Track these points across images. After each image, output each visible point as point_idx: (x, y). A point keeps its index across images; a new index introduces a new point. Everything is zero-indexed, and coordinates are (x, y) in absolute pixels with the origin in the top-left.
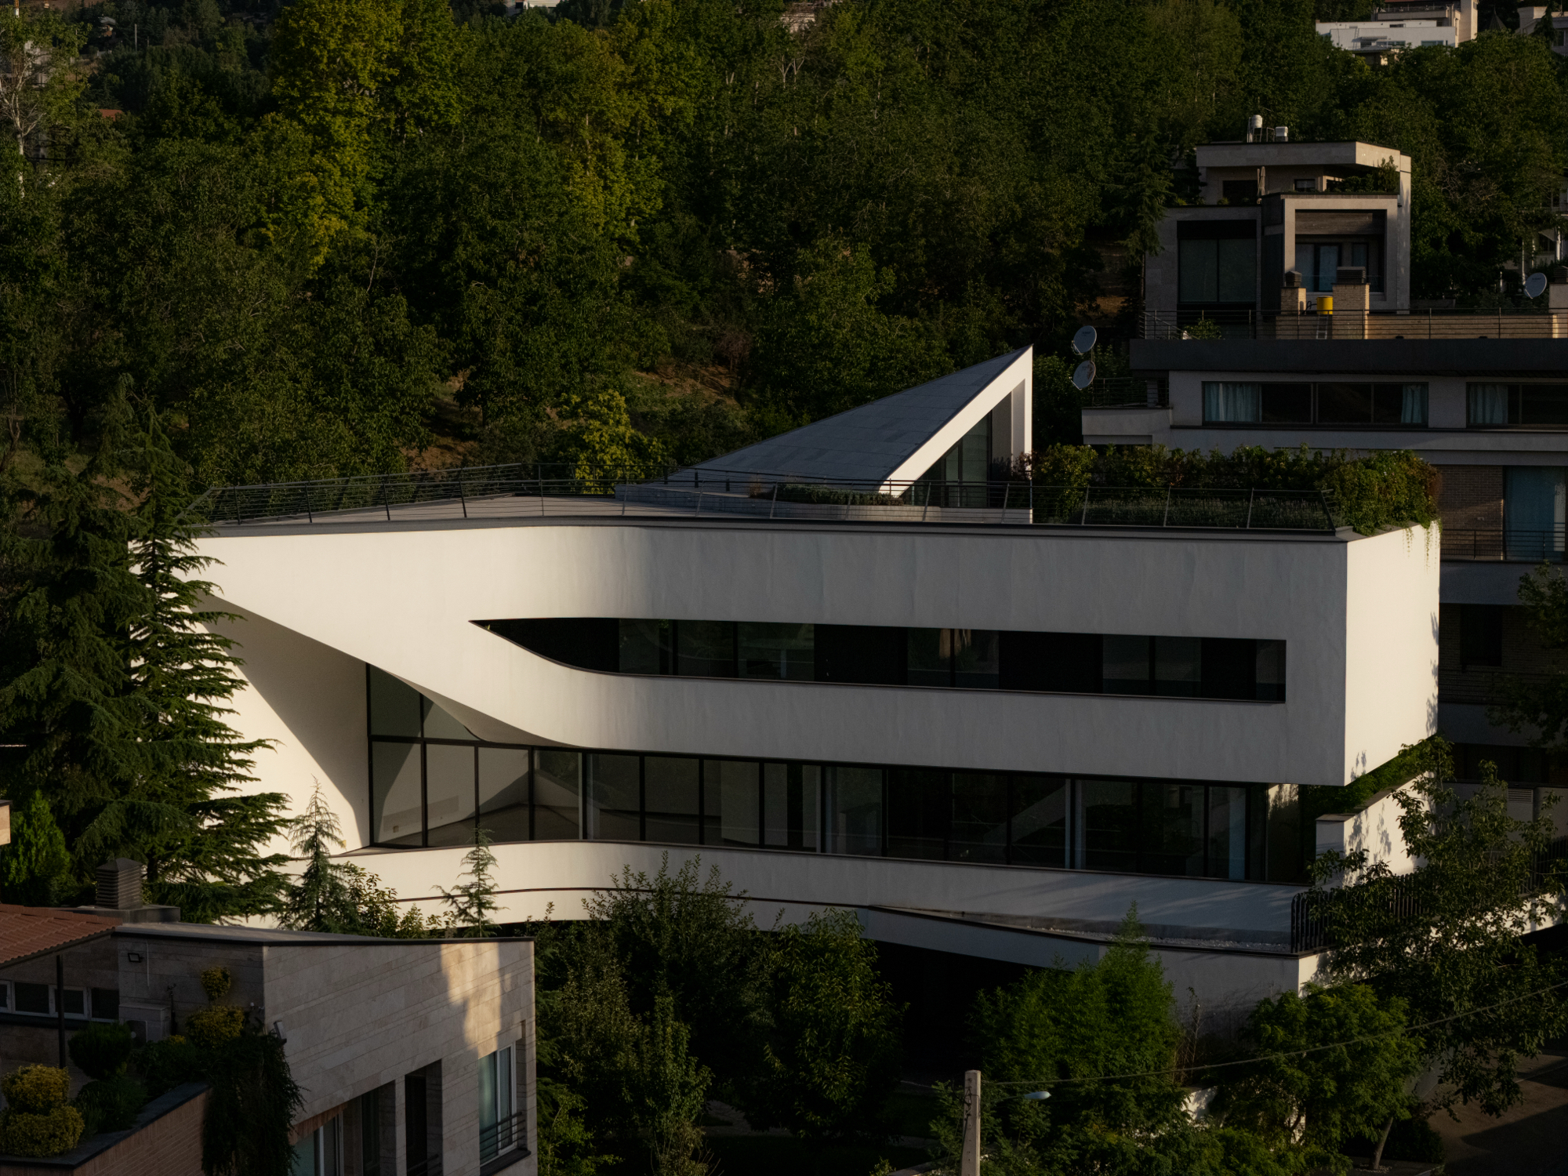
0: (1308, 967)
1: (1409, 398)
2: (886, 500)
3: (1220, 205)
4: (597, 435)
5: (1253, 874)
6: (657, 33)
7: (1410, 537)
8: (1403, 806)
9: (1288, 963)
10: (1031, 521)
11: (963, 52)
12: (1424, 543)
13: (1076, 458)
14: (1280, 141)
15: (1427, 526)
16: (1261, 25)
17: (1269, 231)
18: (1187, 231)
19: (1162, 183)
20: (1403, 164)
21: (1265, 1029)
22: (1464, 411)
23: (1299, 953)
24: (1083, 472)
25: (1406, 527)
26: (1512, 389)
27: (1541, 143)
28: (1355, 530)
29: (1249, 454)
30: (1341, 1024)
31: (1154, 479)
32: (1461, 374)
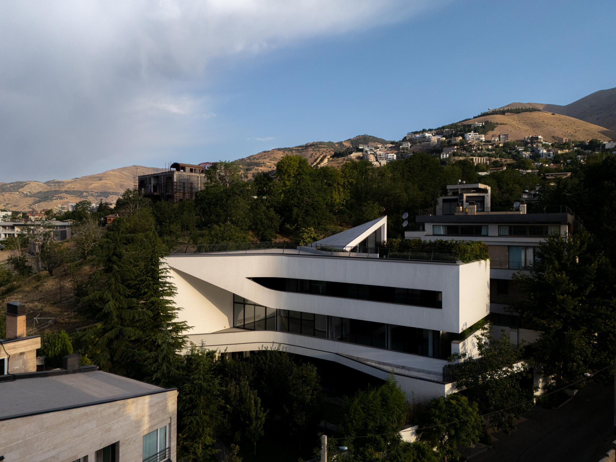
0: (448, 387)
1: (484, 229)
2: (345, 251)
3: (451, 196)
4: (305, 236)
5: (435, 356)
6: (349, 168)
7: (480, 264)
8: (478, 340)
9: (442, 385)
10: (378, 257)
11: (408, 173)
12: (485, 265)
13: (395, 242)
14: (464, 184)
15: (486, 260)
16: (465, 170)
17: (461, 200)
18: (444, 201)
19: (440, 192)
20: (489, 188)
21: (432, 410)
22: (498, 232)
23: (445, 383)
24: (397, 245)
25: (479, 261)
26: (510, 227)
27: (518, 186)
28: (463, 262)
29: (438, 241)
30: (456, 411)
31: (414, 247)
32: (496, 223)
